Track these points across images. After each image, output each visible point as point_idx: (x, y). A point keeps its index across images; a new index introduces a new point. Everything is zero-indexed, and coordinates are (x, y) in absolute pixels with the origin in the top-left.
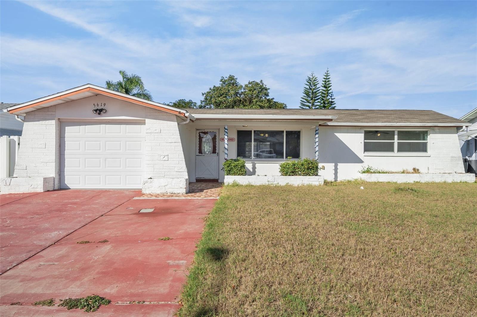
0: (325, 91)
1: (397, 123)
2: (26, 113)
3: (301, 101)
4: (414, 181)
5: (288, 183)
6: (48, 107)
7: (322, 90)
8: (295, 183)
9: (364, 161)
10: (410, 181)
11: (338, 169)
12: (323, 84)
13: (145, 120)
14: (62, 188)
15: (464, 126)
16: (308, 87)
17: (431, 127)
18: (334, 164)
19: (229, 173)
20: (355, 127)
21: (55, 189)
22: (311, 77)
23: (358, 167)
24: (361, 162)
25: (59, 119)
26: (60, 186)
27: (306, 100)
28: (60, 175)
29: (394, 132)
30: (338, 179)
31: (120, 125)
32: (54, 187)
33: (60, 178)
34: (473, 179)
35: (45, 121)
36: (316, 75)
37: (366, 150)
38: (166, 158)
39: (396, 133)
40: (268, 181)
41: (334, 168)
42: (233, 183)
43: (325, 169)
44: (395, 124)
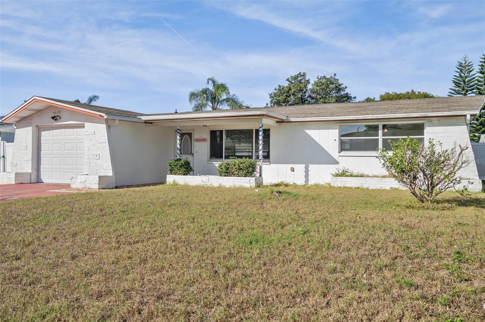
0: (482, 78)
1: (373, 115)
2: (16, 122)
3: (450, 93)
4: (391, 188)
5: (221, 184)
6: (28, 116)
7: (478, 76)
8: (227, 184)
9: (339, 162)
10: (386, 187)
11: (309, 171)
12: (479, 69)
13: (84, 124)
14: (39, 181)
15: (468, 114)
16: (458, 75)
17: (427, 118)
18: (304, 165)
19: (172, 172)
20: (328, 122)
21: (31, 182)
22: (463, 62)
23: (333, 169)
24: (337, 163)
25: (37, 125)
26: (38, 180)
27: (454, 90)
28: (38, 171)
29: (378, 125)
30: (309, 183)
31: (73, 129)
32: (30, 180)
33: (38, 174)
34: (478, 188)
35: (26, 128)
36: (469, 59)
37: (342, 148)
38: (98, 157)
39: (381, 127)
40: (203, 182)
41: (304, 170)
42: (173, 182)
43: (295, 170)
44: (371, 116)
